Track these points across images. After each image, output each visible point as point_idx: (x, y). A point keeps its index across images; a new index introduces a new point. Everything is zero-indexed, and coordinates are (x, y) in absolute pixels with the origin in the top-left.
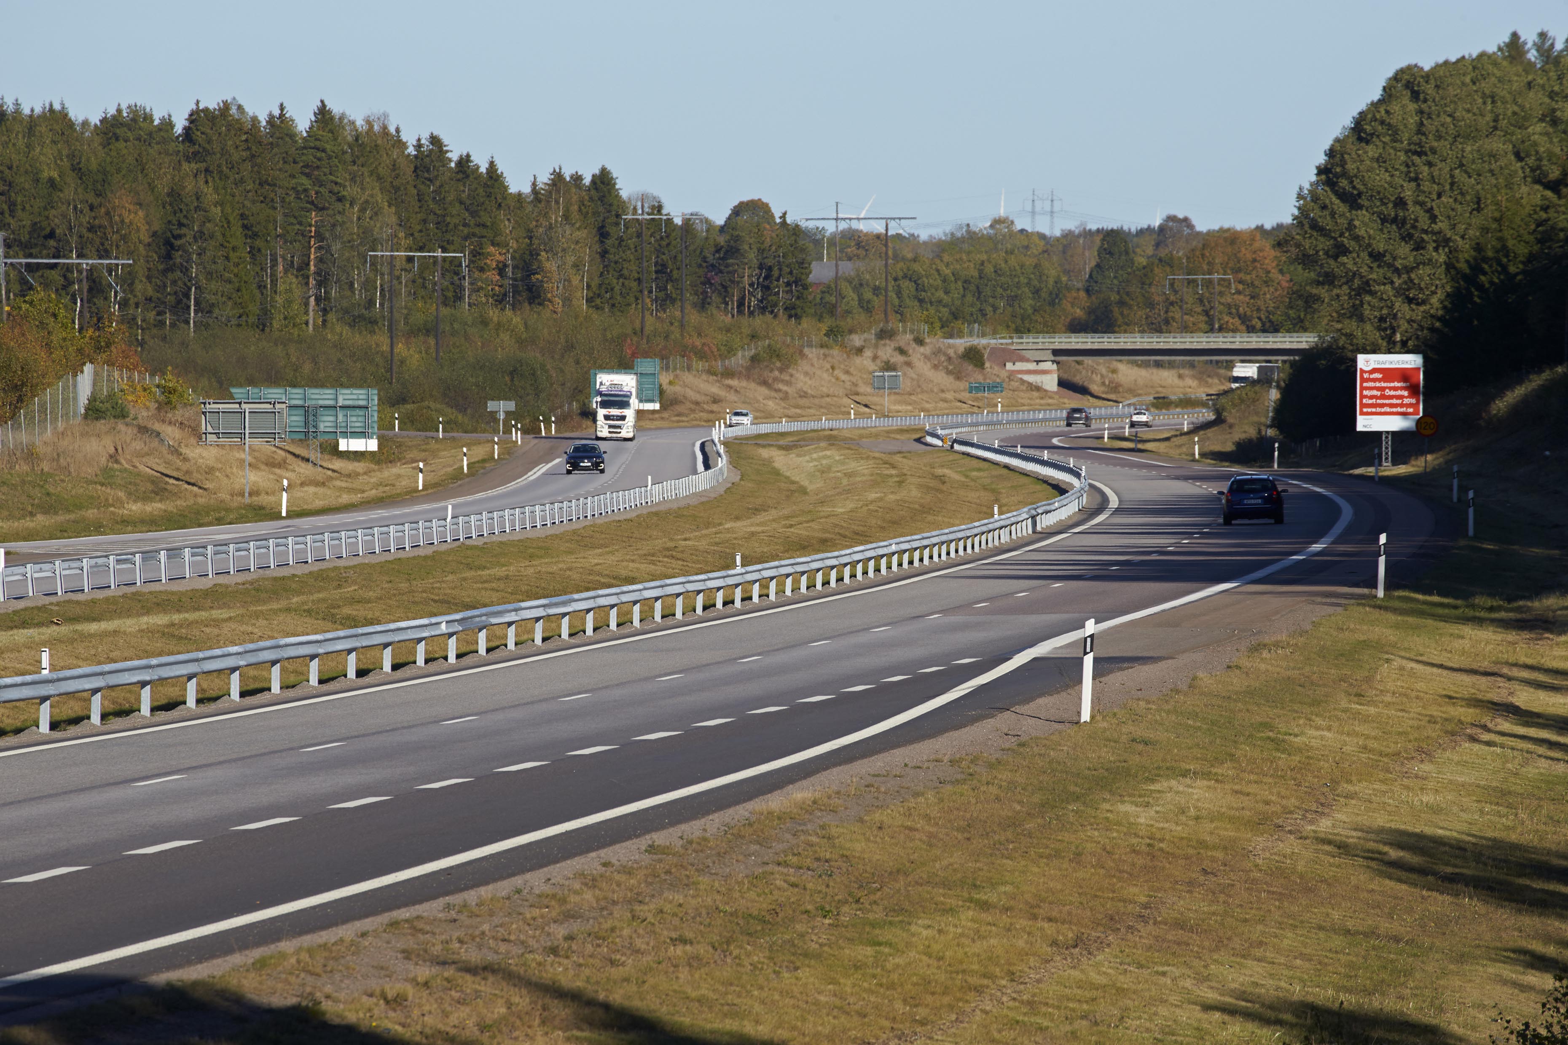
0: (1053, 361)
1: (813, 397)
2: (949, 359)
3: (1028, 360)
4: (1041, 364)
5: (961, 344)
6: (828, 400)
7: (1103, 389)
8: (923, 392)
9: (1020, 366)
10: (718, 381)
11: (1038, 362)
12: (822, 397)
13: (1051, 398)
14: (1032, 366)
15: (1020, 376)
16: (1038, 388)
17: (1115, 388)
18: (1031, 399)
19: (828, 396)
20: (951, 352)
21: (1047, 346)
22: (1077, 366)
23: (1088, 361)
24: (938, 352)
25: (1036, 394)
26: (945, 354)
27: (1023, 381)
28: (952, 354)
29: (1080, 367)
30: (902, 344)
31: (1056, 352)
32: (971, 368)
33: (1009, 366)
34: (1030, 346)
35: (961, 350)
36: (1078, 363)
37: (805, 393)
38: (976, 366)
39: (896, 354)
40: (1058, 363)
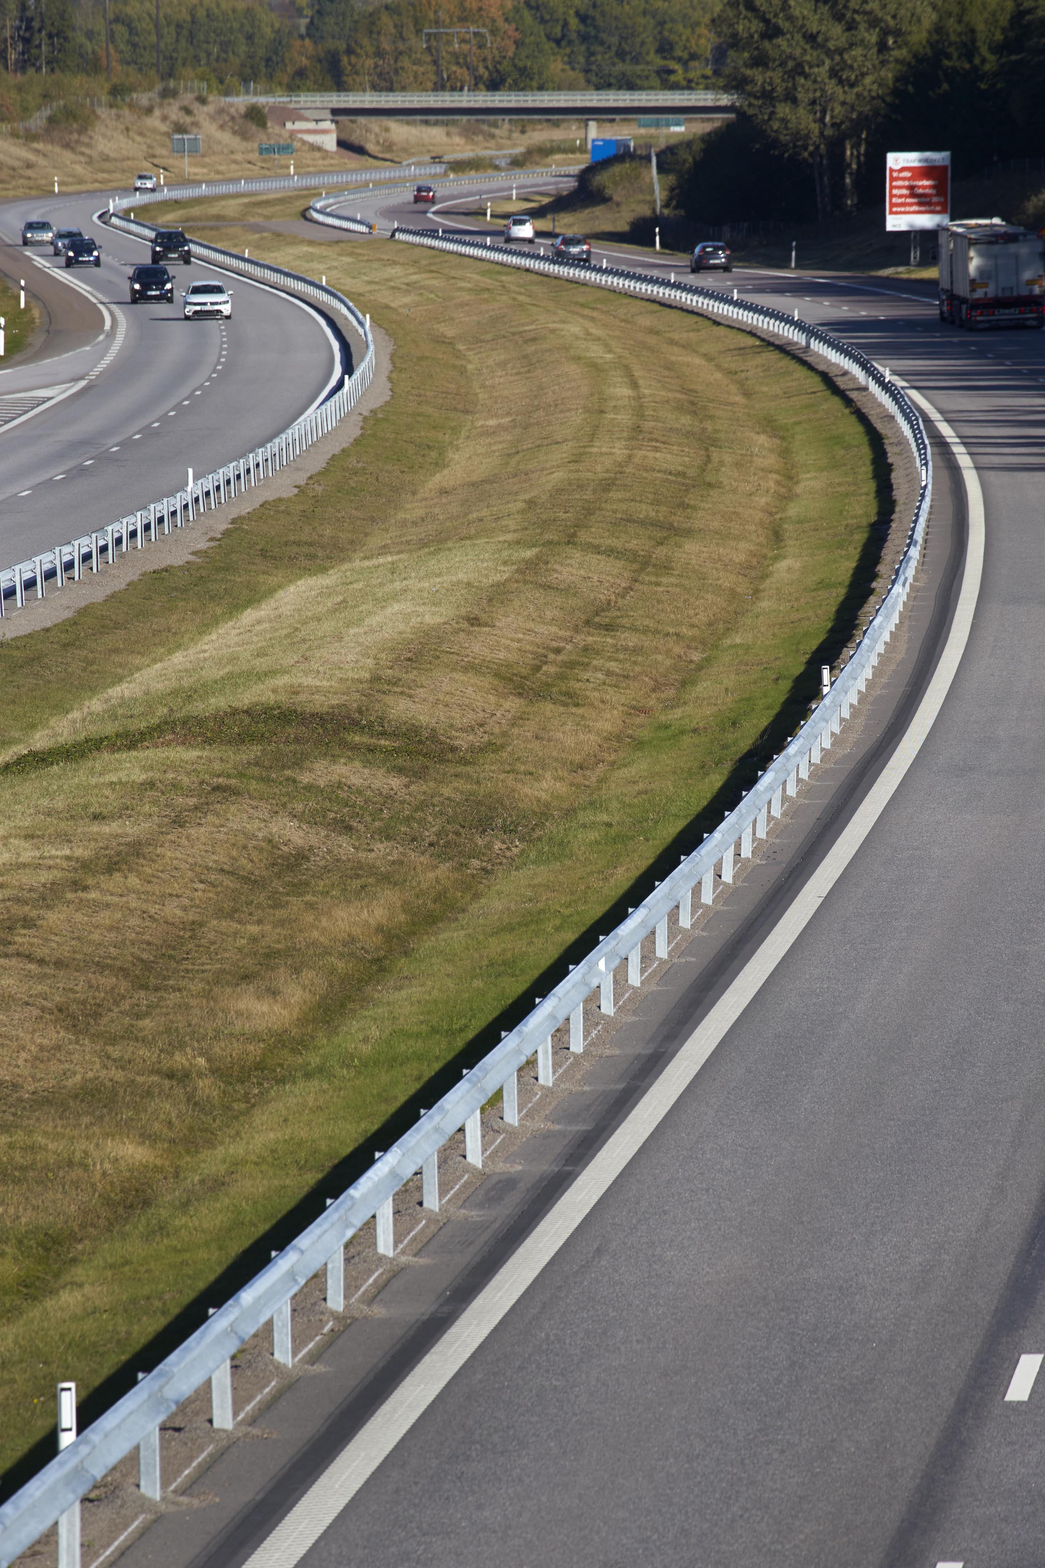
0: (332, 121)
1: (115, 160)
2: (233, 118)
3: (307, 120)
4: (320, 123)
5: (240, 102)
6: (130, 163)
7: (378, 148)
8: (214, 153)
9: (299, 125)
10: (24, 145)
11: (317, 121)
12: (123, 160)
13: (332, 158)
14: (311, 125)
15: (299, 136)
16: (319, 149)
17: (389, 147)
18: (314, 160)
19: (128, 159)
20: (232, 110)
21: (326, 105)
22: (351, 125)
23: (362, 120)
24: (221, 111)
25: (318, 154)
26: (228, 114)
27: (304, 142)
28: (235, 114)
29: (354, 126)
30: (186, 103)
31: (335, 112)
32: (254, 128)
33: (289, 125)
34: (309, 105)
35: (243, 110)
36: (352, 121)
37: (108, 156)
38: (258, 125)
39: (182, 114)
40: (337, 122)
